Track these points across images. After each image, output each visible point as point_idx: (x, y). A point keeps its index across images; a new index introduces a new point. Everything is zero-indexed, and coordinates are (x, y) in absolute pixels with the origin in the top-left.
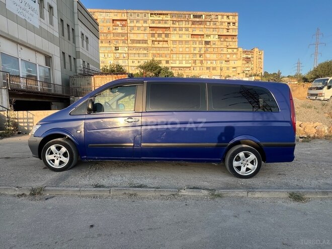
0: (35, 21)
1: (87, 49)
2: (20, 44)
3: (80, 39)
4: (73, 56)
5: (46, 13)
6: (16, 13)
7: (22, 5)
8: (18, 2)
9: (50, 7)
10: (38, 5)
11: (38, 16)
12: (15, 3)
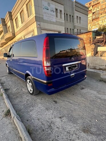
0: (54, 19)
1: (80, 23)
2: (49, 30)
3: (76, 20)
4: (72, 28)
5: (59, 14)
6: (47, 19)
7: (49, 16)
8: (47, 15)
9: (61, 11)
10: (55, 13)
11: (55, 17)
12: (46, 16)
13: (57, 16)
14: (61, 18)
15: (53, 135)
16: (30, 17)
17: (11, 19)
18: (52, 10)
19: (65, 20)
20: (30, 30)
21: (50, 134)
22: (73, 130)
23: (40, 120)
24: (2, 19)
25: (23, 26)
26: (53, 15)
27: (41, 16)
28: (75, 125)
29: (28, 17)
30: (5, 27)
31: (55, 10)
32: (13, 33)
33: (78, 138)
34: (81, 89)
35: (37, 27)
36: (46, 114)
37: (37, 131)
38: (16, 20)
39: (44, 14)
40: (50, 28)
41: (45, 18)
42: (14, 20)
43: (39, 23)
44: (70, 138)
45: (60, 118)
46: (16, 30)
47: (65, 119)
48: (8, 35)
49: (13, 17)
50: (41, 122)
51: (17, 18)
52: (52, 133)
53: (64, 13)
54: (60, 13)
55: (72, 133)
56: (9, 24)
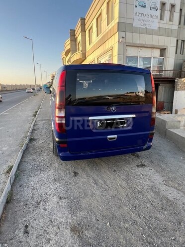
2: (141, 47)
6: (139, 26)
7: (145, 18)
8: (142, 18)
9: (173, 6)
10: (159, 11)
11: (158, 20)
12: (139, 20)
13: (162, 18)
14: (171, 20)
15: (32, 215)
16: (109, 25)
17: (84, 30)
18: (153, 6)
19: (180, 24)
20: (107, 48)
21: (29, 212)
22: (60, 221)
23: (34, 191)
24: (71, 30)
25: (98, 40)
26: (154, 17)
27: (129, 21)
28: (70, 216)
29: (108, 25)
30: (74, 43)
31: (159, 6)
32: (84, 52)
33: (57, 233)
34: (138, 166)
35: (119, 41)
36: (48, 186)
37: (20, 202)
38: (89, 31)
39: (135, 17)
40: (144, 43)
41: (137, 24)
42: (87, 32)
43: (123, 34)
44: (46, 229)
45: (60, 198)
46: (88, 47)
47: (64, 202)
48: (75, 56)
49: (86, 27)
50: (33, 194)
51: (91, 27)
52: (33, 213)
53: (181, 10)
54: (171, 11)
55: (56, 224)
56: (79, 38)
